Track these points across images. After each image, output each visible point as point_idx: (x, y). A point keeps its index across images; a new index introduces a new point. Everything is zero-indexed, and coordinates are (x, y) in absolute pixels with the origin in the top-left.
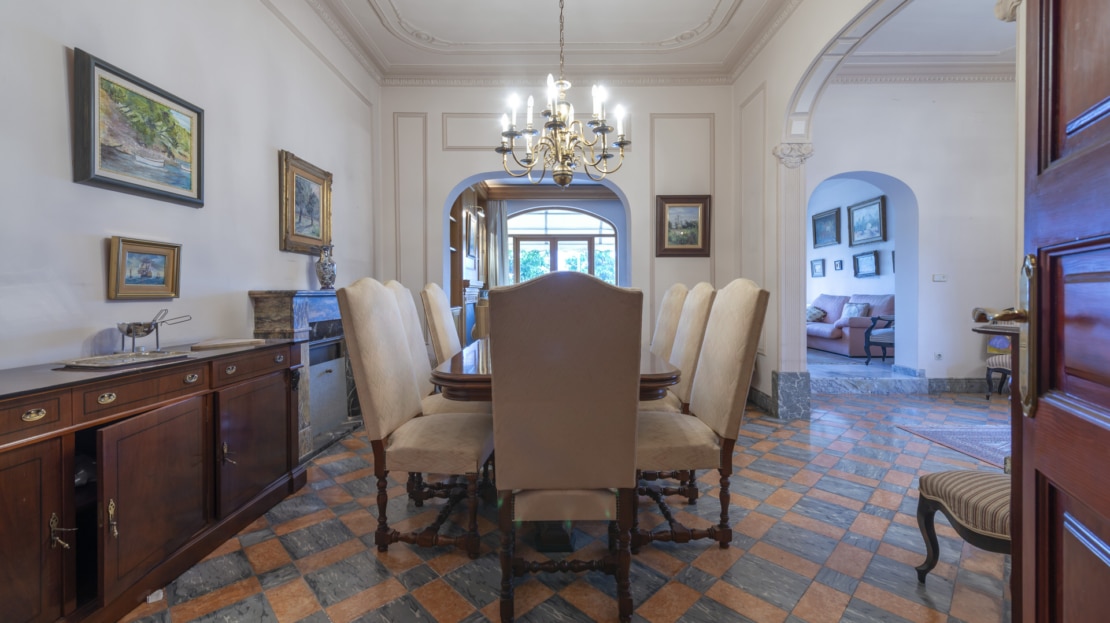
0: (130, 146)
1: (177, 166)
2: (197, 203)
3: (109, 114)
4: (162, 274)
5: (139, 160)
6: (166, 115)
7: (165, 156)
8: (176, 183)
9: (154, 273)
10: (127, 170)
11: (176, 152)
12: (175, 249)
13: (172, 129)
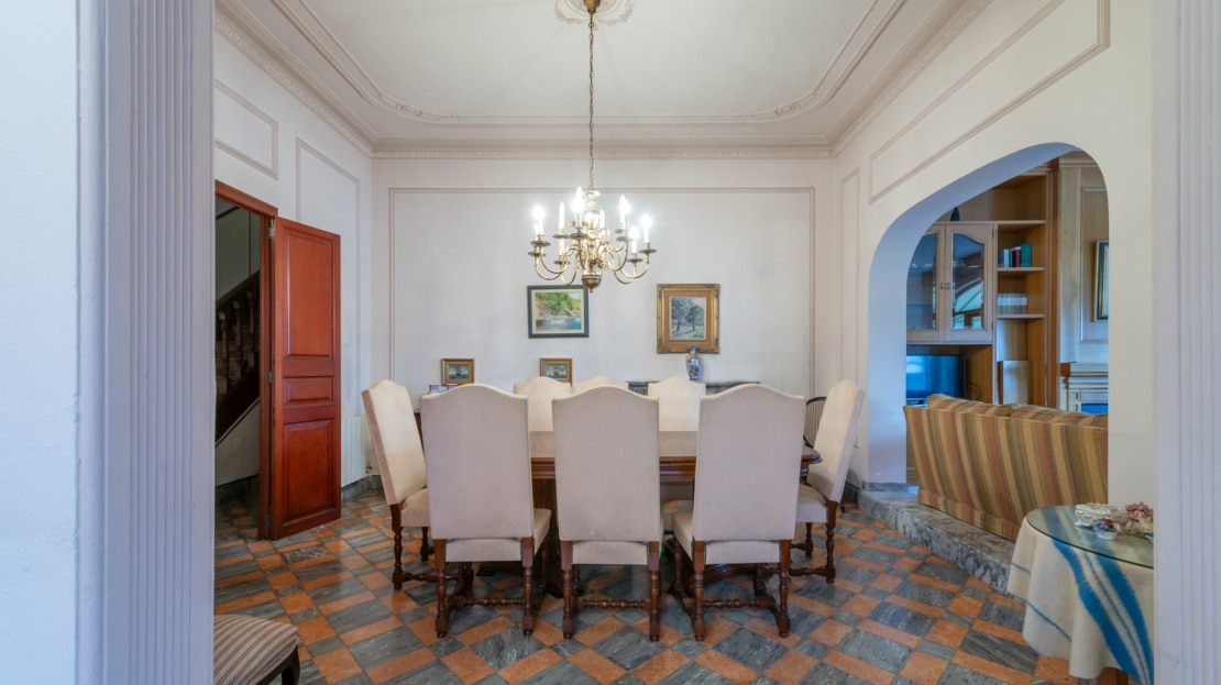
0: (548, 317)
1: (573, 320)
2: (585, 335)
3: (539, 307)
4: (565, 373)
5: (553, 322)
6: (566, 297)
7: (566, 317)
8: (573, 328)
9: (561, 373)
10: (547, 328)
11: (572, 313)
12: (570, 361)
13: (569, 304)
